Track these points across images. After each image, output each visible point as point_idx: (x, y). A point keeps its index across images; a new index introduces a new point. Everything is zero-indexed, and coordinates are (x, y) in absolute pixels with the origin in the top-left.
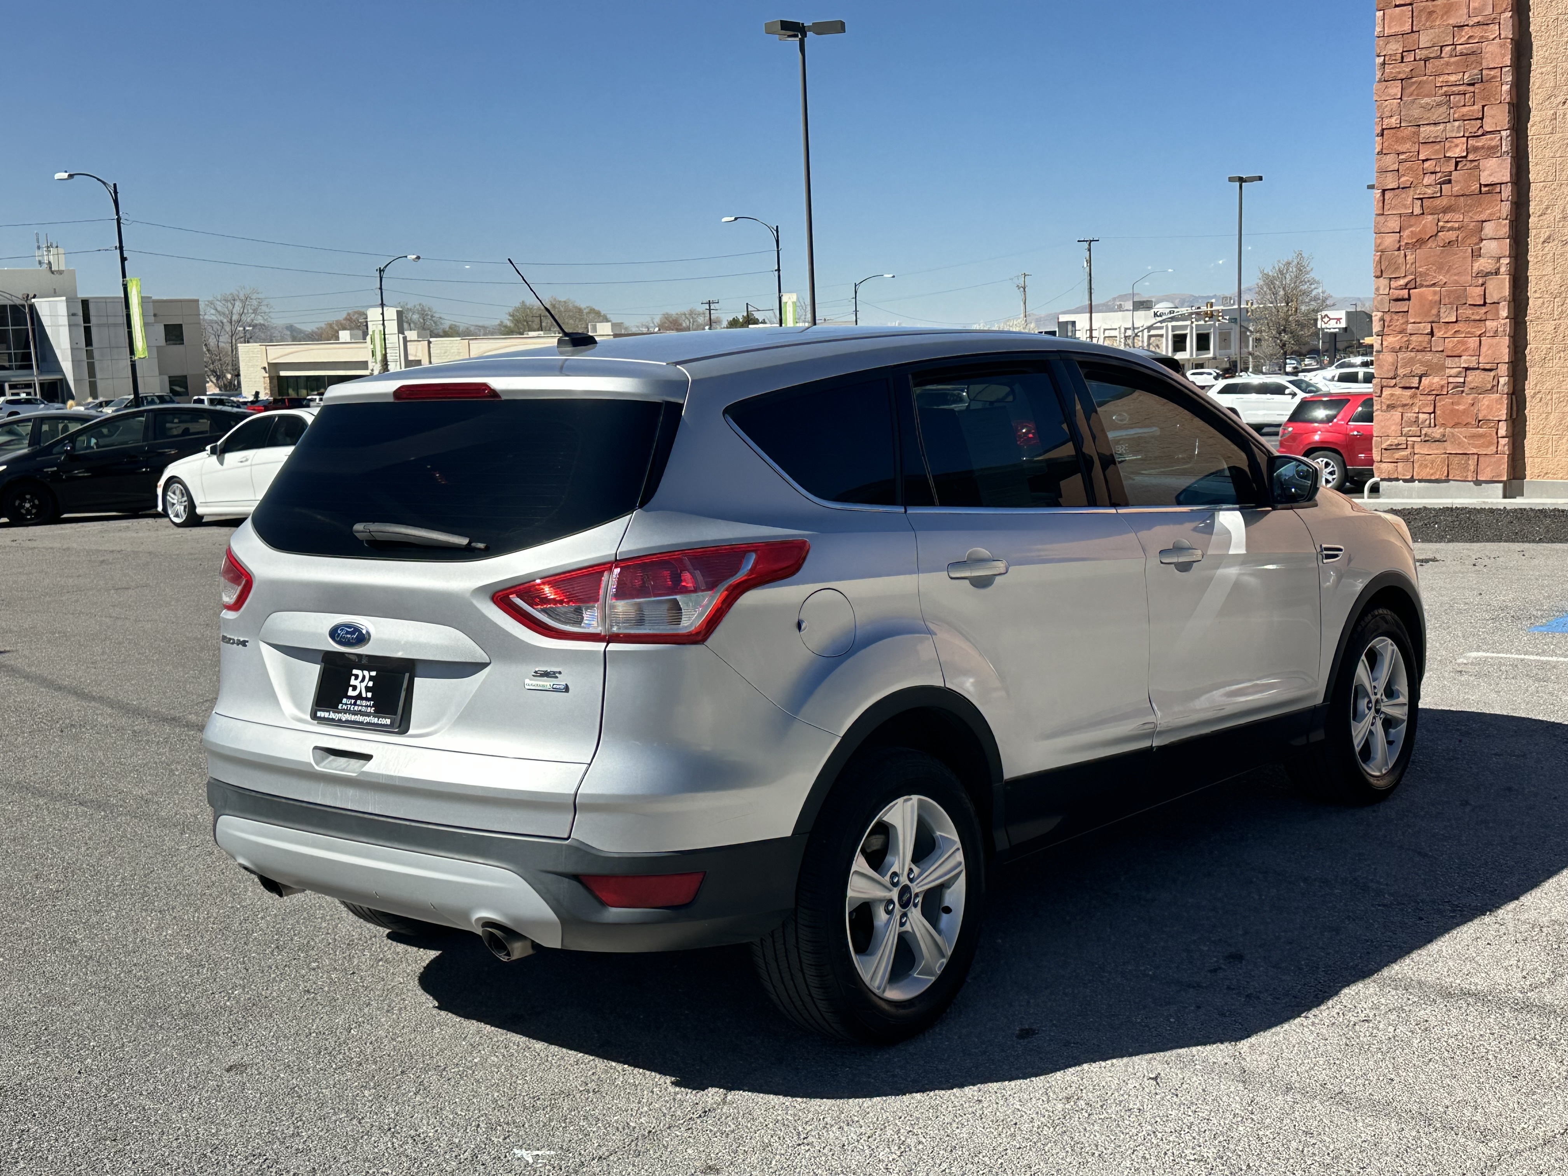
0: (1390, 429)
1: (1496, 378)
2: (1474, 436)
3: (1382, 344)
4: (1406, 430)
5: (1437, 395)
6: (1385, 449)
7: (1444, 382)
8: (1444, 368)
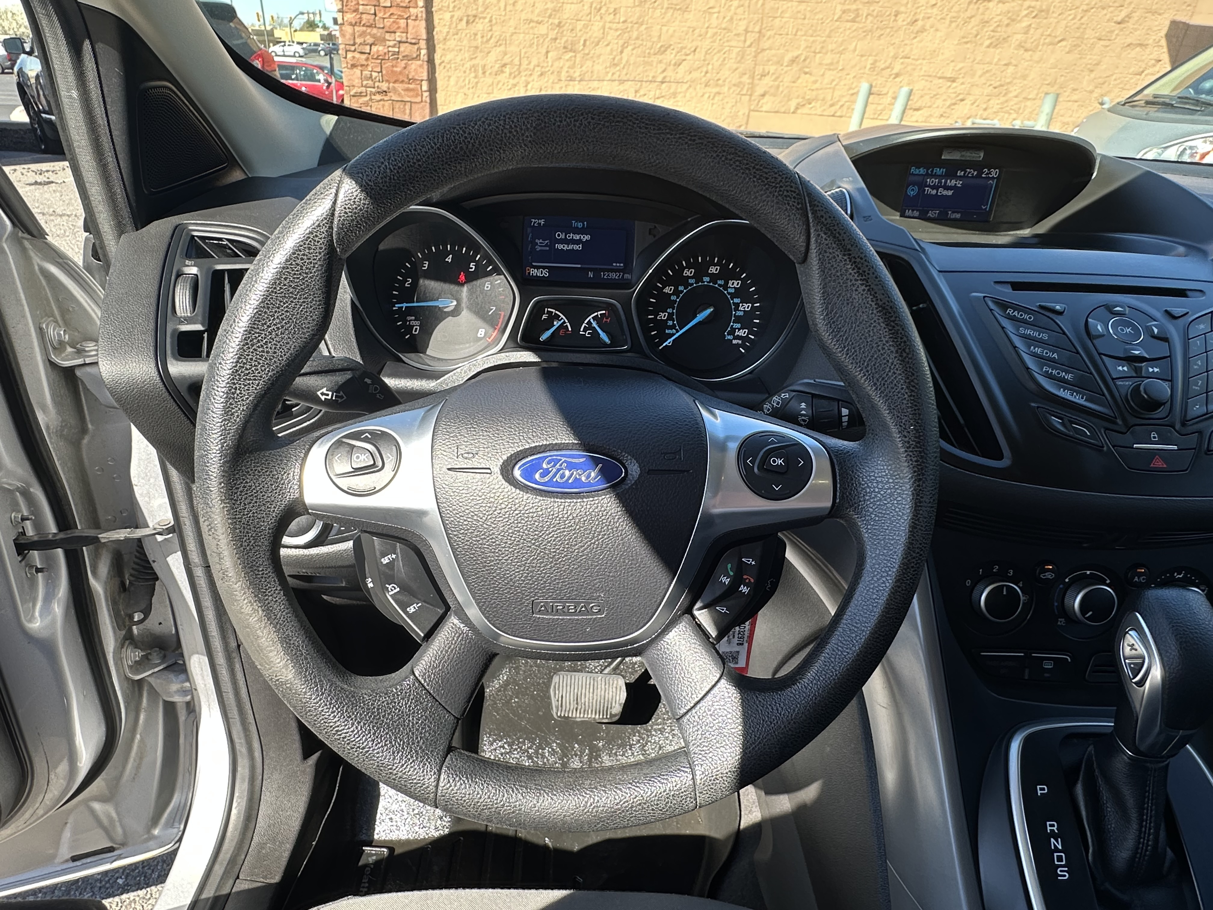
0: (353, 81)
1: (419, 49)
2: (408, 90)
3: (343, 19)
4: (365, 83)
5: (382, 60)
6: (354, 96)
7: (386, 51)
8: (385, 40)
